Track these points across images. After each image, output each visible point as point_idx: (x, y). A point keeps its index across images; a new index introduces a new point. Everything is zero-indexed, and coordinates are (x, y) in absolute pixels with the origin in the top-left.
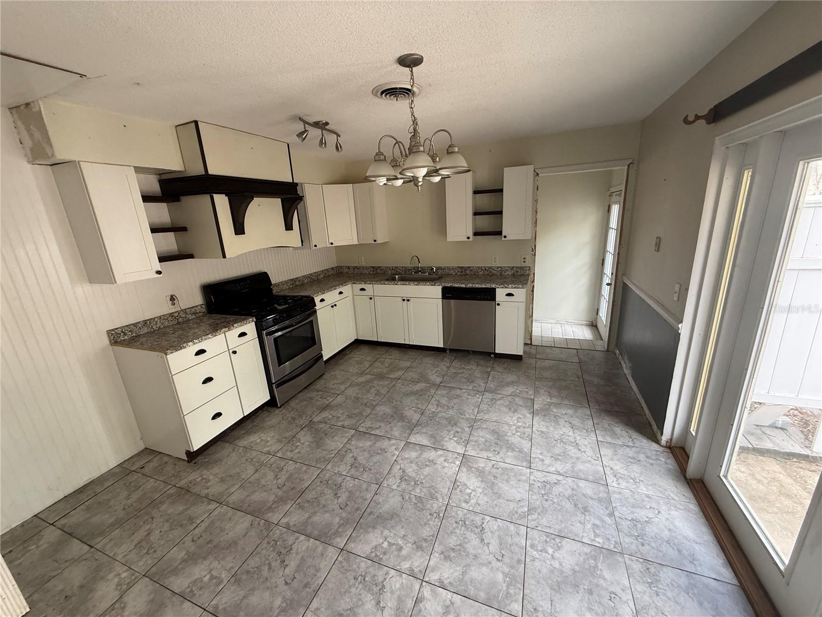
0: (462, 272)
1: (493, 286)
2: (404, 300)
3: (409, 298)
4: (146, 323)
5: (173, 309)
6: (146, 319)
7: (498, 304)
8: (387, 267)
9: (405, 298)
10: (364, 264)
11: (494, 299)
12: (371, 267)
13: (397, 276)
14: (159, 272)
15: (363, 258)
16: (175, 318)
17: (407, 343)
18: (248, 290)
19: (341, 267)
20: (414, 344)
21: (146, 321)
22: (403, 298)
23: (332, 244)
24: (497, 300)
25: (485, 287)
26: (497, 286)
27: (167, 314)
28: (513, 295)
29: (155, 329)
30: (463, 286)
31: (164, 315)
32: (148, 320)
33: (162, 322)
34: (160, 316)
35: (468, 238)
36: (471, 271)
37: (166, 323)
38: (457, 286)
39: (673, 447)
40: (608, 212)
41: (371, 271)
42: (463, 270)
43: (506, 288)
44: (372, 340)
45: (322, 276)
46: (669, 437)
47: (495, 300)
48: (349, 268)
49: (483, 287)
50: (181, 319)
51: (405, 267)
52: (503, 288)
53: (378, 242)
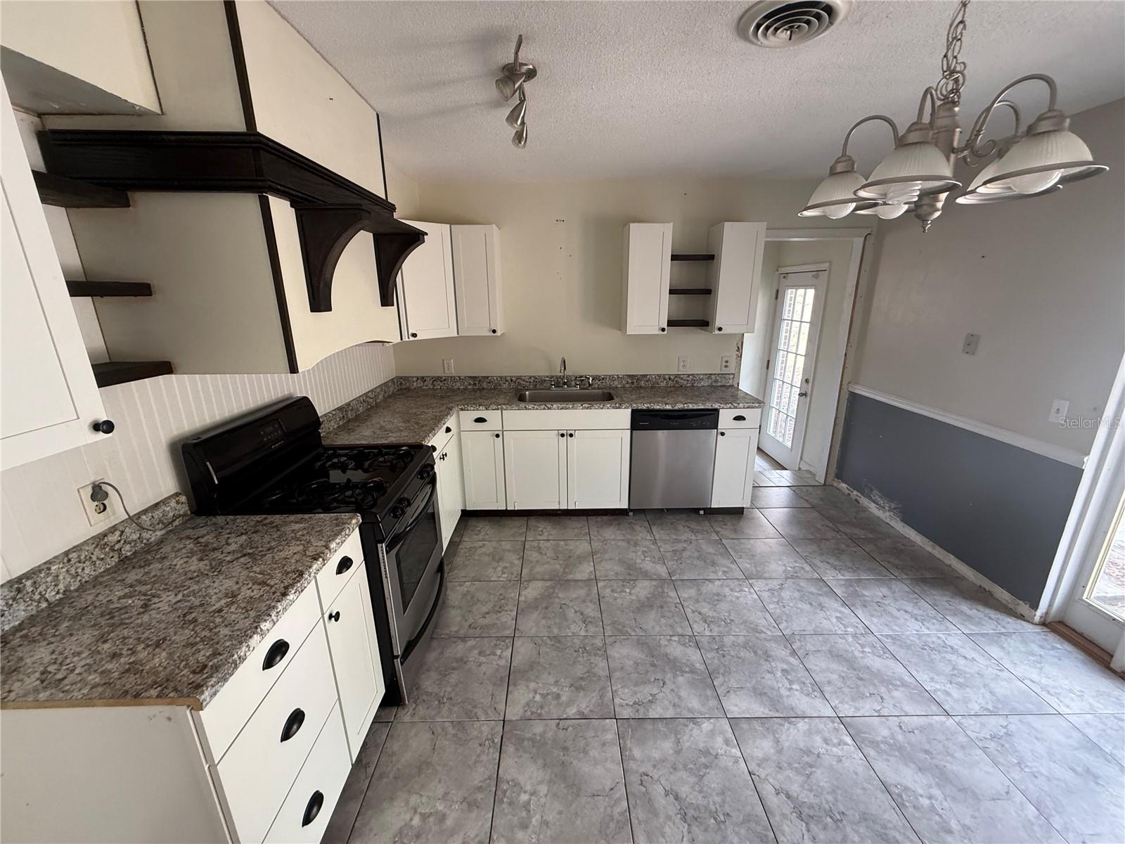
0: (633, 383)
1: (716, 406)
2: (563, 435)
3: (573, 432)
4: (19, 591)
5: (101, 524)
6: (16, 575)
7: (723, 434)
8: (501, 377)
9: (565, 432)
10: (453, 371)
11: (715, 425)
12: (469, 377)
13: (527, 393)
14: (105, 427)
15: (452, 361)
16: (112, 550)
17: (564, 507)
18: (282, 442)
19: (406, 379)
20: (577, 508)
21: (19, 580)
22: (561, 432)
23: (414, 335)
24: (719, 428)
25: (702, 407)
26: (722, 406)
27: (85, 543)
28: (744, 419)
29: (52, 600)
30: (668, 407)
31: (77, 548)
32: (27, 576)
33: (73, 571)
34: (67, 553)
35: (663, 330)
36: (648, 381)
37: (87, 571)
38: (658, 407)
39: (1049, 623)
40: (777, 298)
41: (470, 384)
42: (635, 381)
43: (735, 408)
44: (496, 509)
45: (381, 397)
46: (1044, 611)
47: (716, 427)
48: (423, 379)
49: (700, 408)
50: (128, 547)
51: (534, 377)
52: (730, 408)
53: (499, 333)
